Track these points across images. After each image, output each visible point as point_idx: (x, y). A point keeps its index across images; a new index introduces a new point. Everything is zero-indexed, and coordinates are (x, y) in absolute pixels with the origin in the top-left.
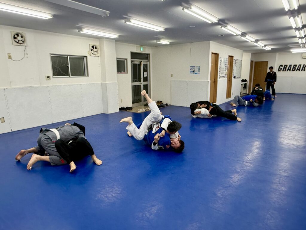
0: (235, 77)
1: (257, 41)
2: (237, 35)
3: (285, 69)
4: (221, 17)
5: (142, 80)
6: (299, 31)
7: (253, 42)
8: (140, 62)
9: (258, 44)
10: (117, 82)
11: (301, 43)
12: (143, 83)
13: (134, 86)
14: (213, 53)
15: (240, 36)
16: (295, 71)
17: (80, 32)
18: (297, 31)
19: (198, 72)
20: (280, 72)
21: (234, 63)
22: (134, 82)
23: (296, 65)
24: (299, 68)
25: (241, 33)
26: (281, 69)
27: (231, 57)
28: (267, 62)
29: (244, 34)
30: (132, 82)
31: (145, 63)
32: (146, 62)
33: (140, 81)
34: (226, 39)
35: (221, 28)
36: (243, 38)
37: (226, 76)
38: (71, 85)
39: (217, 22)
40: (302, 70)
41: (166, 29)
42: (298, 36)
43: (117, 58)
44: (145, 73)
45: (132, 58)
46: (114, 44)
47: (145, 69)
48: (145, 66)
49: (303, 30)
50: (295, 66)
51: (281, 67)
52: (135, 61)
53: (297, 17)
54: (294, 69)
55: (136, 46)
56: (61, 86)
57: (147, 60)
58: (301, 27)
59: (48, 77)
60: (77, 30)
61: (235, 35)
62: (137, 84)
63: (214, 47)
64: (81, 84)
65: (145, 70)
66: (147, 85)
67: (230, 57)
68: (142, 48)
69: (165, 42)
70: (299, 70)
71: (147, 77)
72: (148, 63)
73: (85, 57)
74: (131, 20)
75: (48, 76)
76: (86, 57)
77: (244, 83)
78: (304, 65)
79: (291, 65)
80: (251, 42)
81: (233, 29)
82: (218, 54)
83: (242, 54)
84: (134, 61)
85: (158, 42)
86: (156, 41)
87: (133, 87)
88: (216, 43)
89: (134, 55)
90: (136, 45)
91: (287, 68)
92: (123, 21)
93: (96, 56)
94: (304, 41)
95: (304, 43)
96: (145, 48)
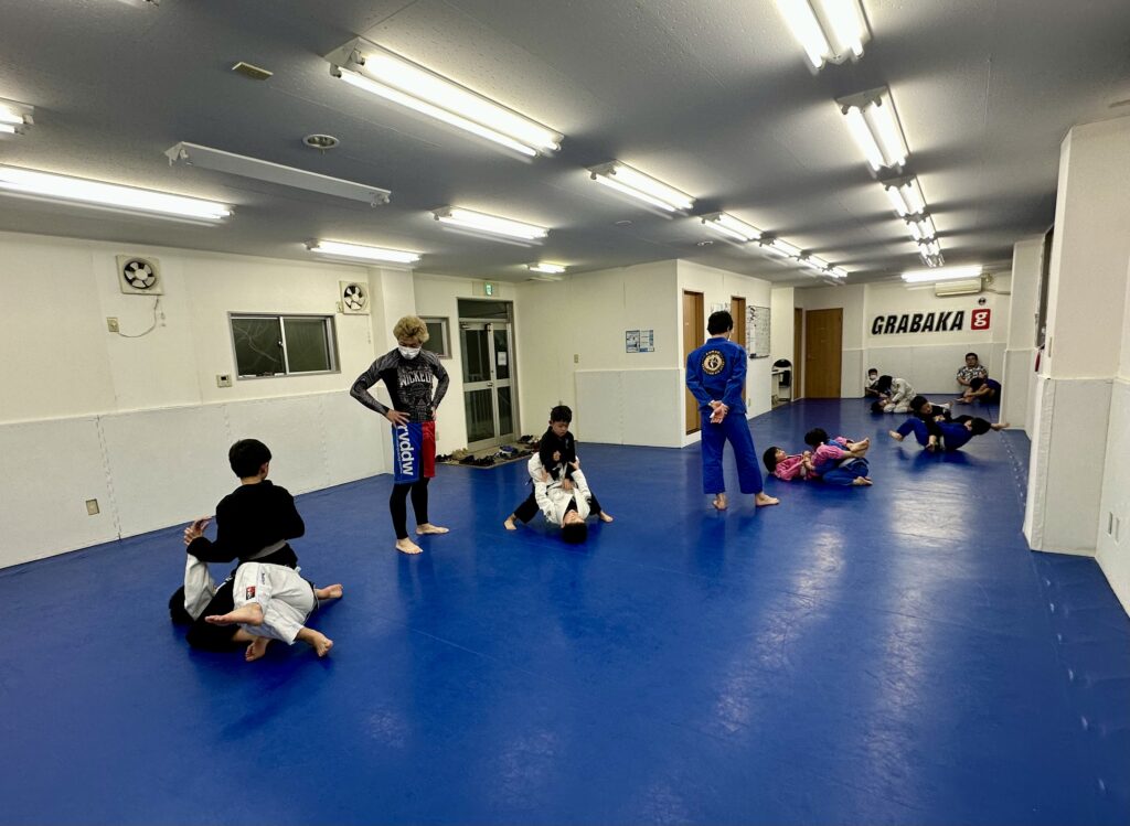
0: (753, 356)
1: (806, 254)
2: (749, 240)
3: (890, 328)
4: (699, 194)
5: (493, 375)
6: (917, 222)
7: (795, 256)
8: (486, 326)
9: (811, 263)
11: (928, 256)
12: (495, 383)
13: (471, 392)
14: (686, 293)
15: (757, 243)
16: (919, 332)
17: (313, 250)
18: (912, 224)
19: (647, 346)
20: (877, 335)
21: (748, 315)
22: (470, 381)
23: (920, 316)
24: (928, 324)
25: (762, 235)
26: (880, 327)
27: (739, 301)
28: (841, 310)
29: (768, 237)
30: (464, 382)
31: (500, 328)
32: (503, 325)
33: (487, 378)
34: (718, 253)
35: (703, 222)
36: (767, 249)
38: (291, 398)
39: (690, 206)
40: (937, 329)
41: (551, 232)
42: (917, 236)
44: (502, 355)
45: (461, 315)
46: (411, 278)
47: (501, 343)
48: (501, 336)
49: (928, 219)
50: (917, 319)
51: (879, 323)
52: (472, 322)
53: (906, 185)
54: (915, 327)
55: (473, 282)
56: (261, 401)
57: (504, 320)
58: (921, 212)
59: (224, 378)
60: (304, 246)
61: (744, 239)
62: (480, 386)
63: (688, 275)
64: (318, 395)
65: (501, 346)
66: (508, 389)
67: (736, 302)
68: (489, 286)
69: (550, 267)
70: (931, 329)
71: (506, 367)
72: (509, 326)
73: (329, 319)
75: (224, 374)
76: (332, 317)
77: (781, 370)
78: (942, 314)
79: (906, 317)
80: (790, 256)
81: (737, 225)
83: (770, 294)
84: (467, 323)
85: (532, 269)
86: (526, 266)
87: (469, 395)
88: (694, 264)
89: (467, 307)
90: (471, 280)
91: (897, 325)
92: (432, 215)
93: (360, 312)
94: (935, 249)
95: (937, 253)
96: (498, 285)
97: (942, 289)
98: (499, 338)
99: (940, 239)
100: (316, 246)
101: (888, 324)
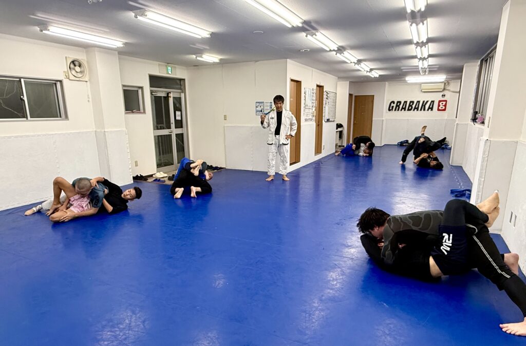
0: (328, 120)
1: (359, 61)
2: (331, 50)
3: (397, 108)
5: (173, 126)
6: (421, 47)
7: (354, 63)
8: (168, 94)
9: (361, 67)
10: (125, 129)
11: (422, 68)
12: (174, 131)
13: (158, 136)
14: (292, 80)
15: (335, 53)
16: (412, 111)
17: (44, 32)
18: (419, 48)
20: (391, 112)
21: (325, 97)
22: (158, 129)
24: (417, 107)
25: (338, 48)
26: (393, 107)
27: (320, 87)
28: (373, 96)
29: (341, 50)
30: (154, 129)
31: (177, 95)
32: (179, 94)
33: (169, 127)
34: (313, 56)
35: (306, 36)
36: (340, 57)
37: (314, 118)
38: (33, 136)
39: (300, 25)
41: (212, 34)
42: (419, 56)
43: (124, 86)
44: (178, 113)
45: (151, 86)
46: (115, 59)
47: (177, 105)
48: (178, 101)
49: (427, 46)
51: (392, 105)
52: (158, 91)
53: (421, 24)
54: (410, 108)
55: (159, 65)
56: (9, 137)
57: (179, 91)
58: (425, 41)
60: (38, 29)
61: (328, 50)
62: (165, 132)
63: (294, 69)
64: (53, 134)
65: (178, 108)
66: (182, 134)
67: (318, 88)
68: (169, 68)
69: (211, 58)
70: (418, 110)
71: (181, 121)
72: (183, 95)
73: (59, 82)
74: (147, 13)
76: (61, 81)
77: (339, 129)
78: (424, 102)
79: (406, 102)
80: (351, 62)
81: (325, 40)
82: (301, 82)
83: (337, 84)
84: (156, 91)
85: (198, 58)
86: (194, 56)
87: (157, 138)
88: (298, 63)
89: (155, 81)
90: (158, 63)
91: (401, 106)
92: (132, 14)
93: (81, 80)
94: (426, 64)
95: (426, 67)
96: (175, 67)
97: (424, 88)
98: (176, 102)
99: (429, 59)
100: (46, 29)
101: (397, 106)
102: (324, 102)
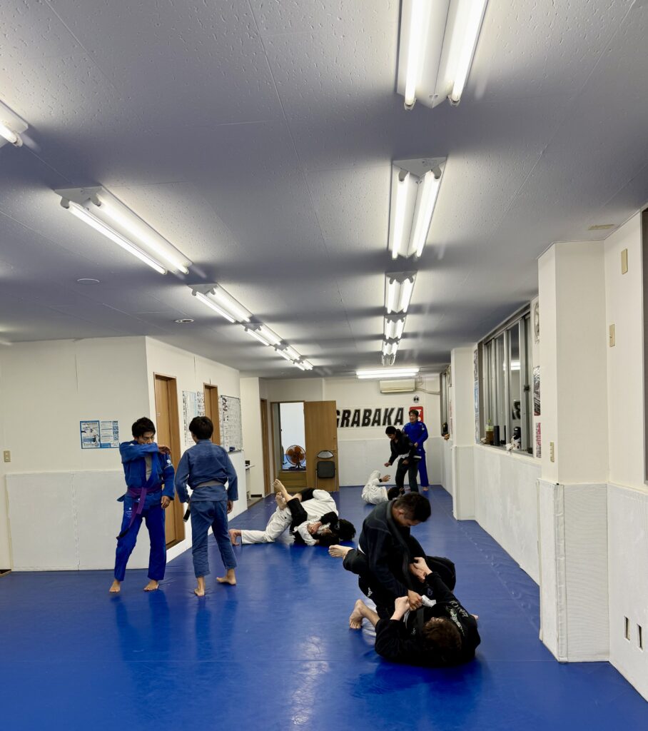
3: (345, 422)
9: (287, 354)
14: (158, 377)
16: (370, 426)
21: (221, 406)
23: (369, 411)
24: (377, 418)
26: (338, 420)
27: (211, 389)
40: (384, 424)
54: (366, 421)
67: (208, 390)
70: (379, 424)
78: (387, 410)
79: (358, 411)
82: (175, 379)
88: (165, 344)
91: (351, 419)
97: (385, 387)
101: (344, 418)
102: (221, 417)
